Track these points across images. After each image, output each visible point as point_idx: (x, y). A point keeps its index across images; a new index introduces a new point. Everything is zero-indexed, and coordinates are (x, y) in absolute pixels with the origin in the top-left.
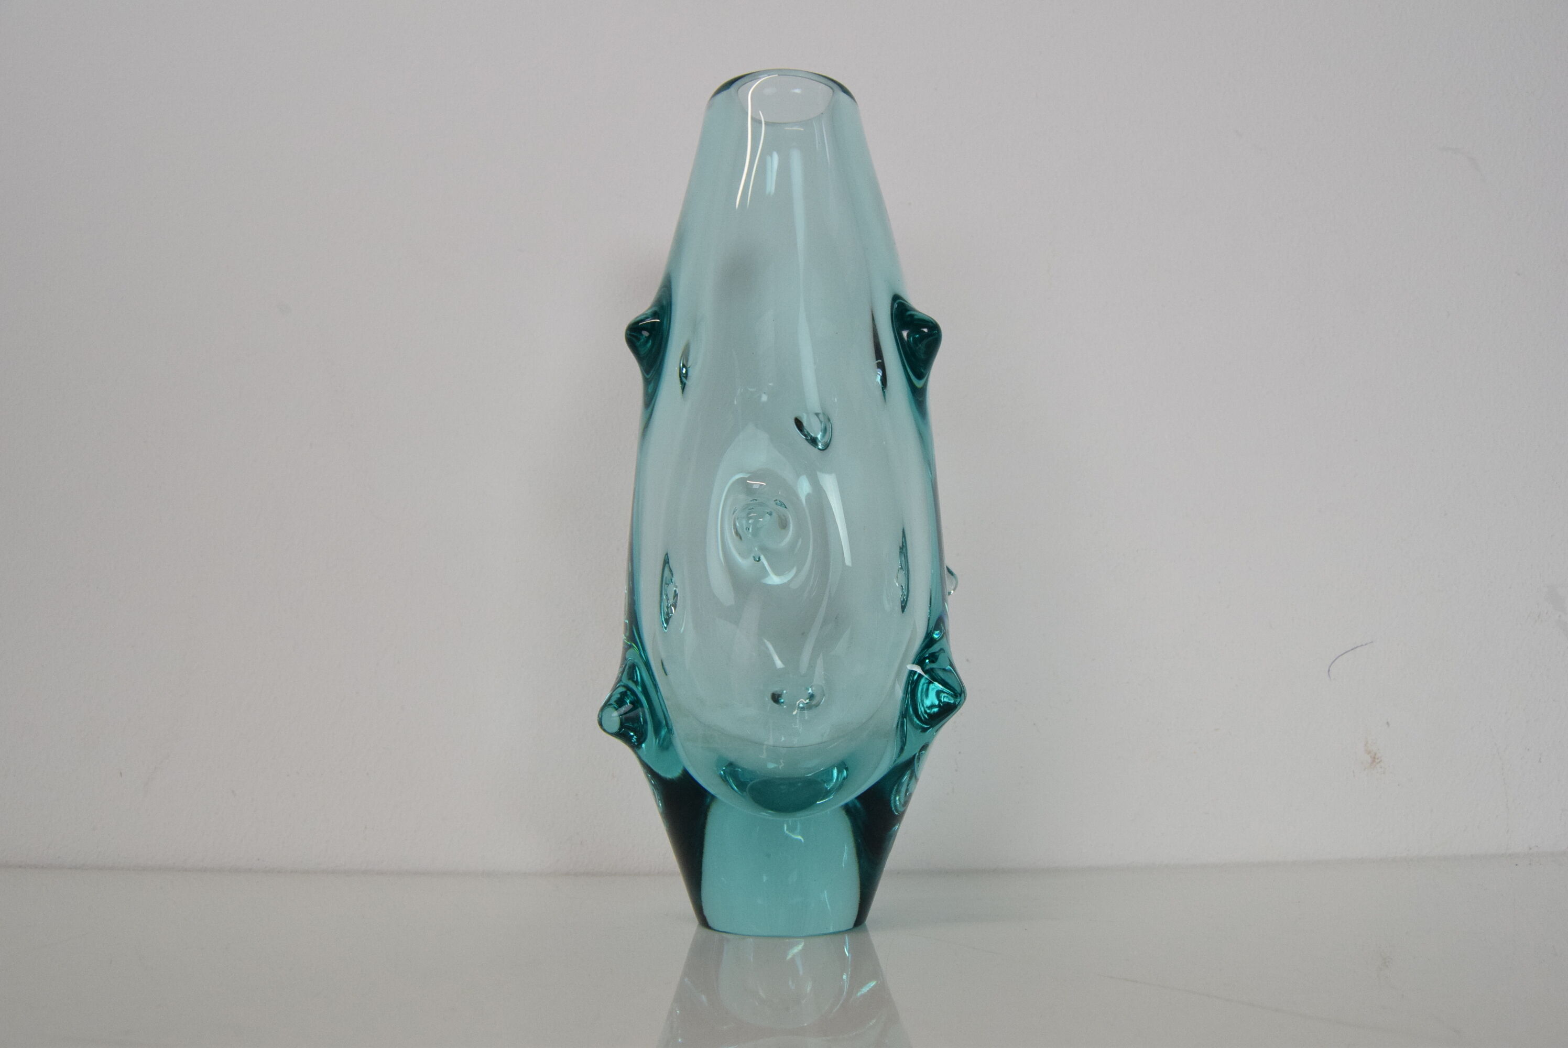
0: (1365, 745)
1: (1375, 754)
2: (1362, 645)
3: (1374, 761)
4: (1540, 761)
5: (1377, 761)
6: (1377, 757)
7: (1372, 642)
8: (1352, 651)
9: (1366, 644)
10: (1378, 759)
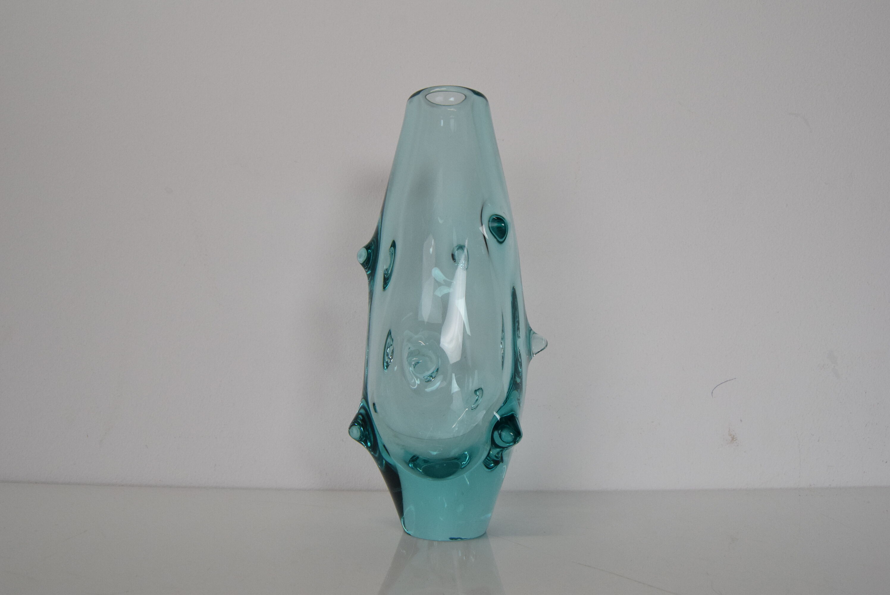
0: (729, 431)
1: (734, 436)
2: (730, 380)
3: (733, 439)
4: (819, 441)
5: (734, 439)
6: (734, 437)
7: (735, 378)
8: (725, 383)
9: (732, 379)
10: (735, 438)
